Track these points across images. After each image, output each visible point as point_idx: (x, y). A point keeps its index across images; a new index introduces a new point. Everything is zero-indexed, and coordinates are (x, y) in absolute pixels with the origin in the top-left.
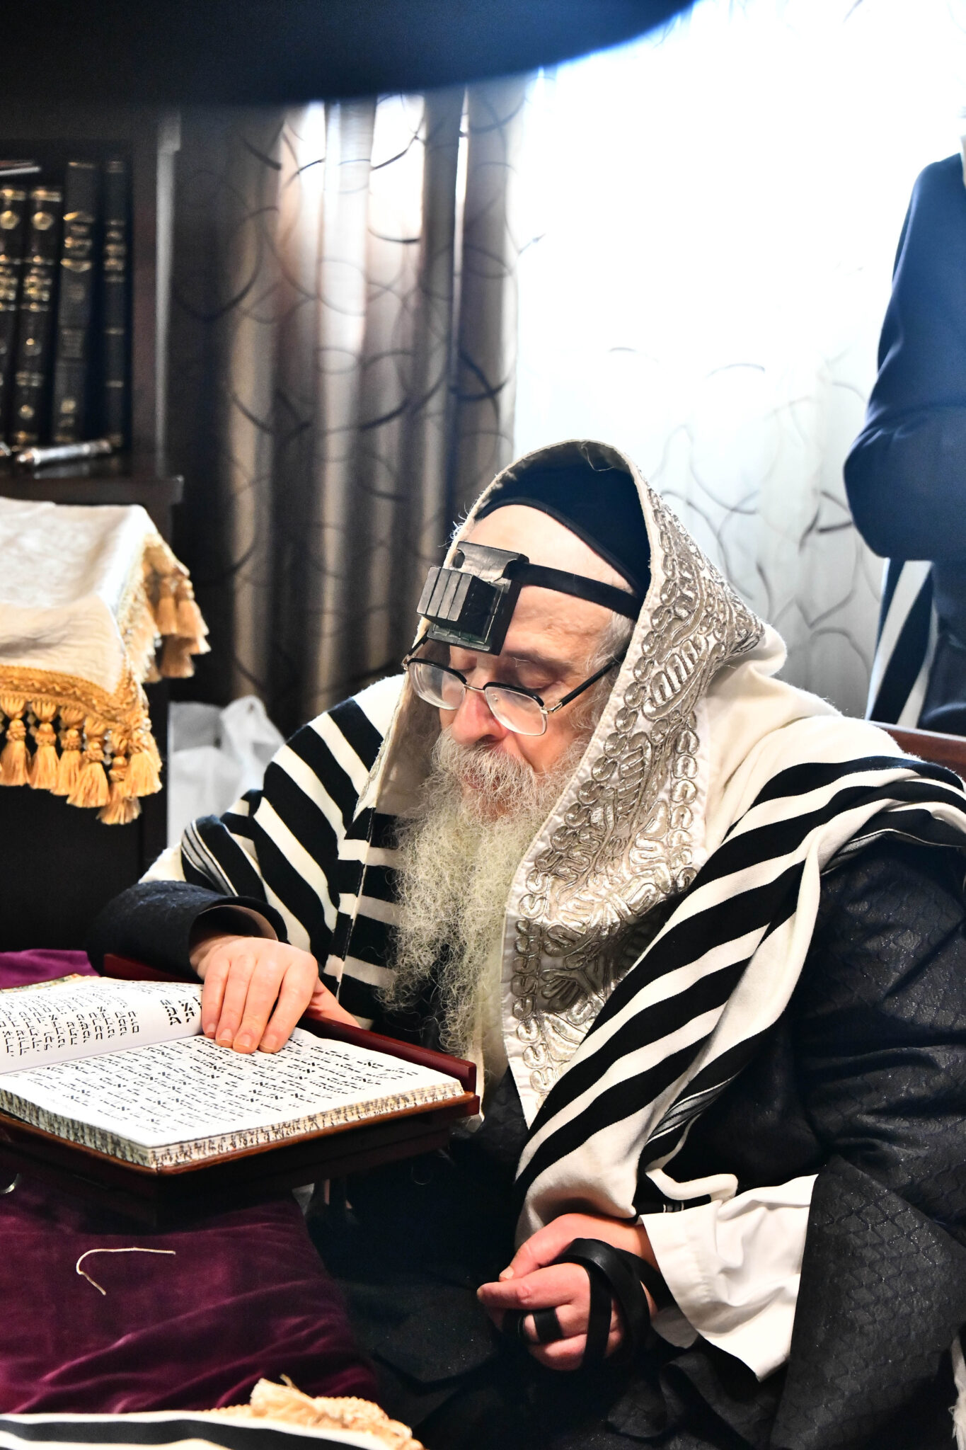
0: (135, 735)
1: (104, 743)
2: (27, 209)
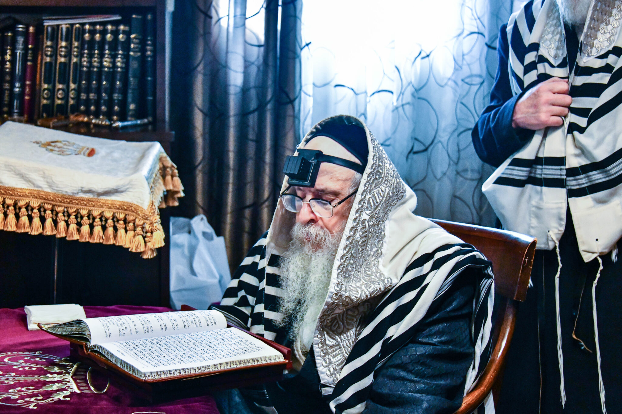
0: (155, 225)
1: (143, 228)
2: (115, 33)
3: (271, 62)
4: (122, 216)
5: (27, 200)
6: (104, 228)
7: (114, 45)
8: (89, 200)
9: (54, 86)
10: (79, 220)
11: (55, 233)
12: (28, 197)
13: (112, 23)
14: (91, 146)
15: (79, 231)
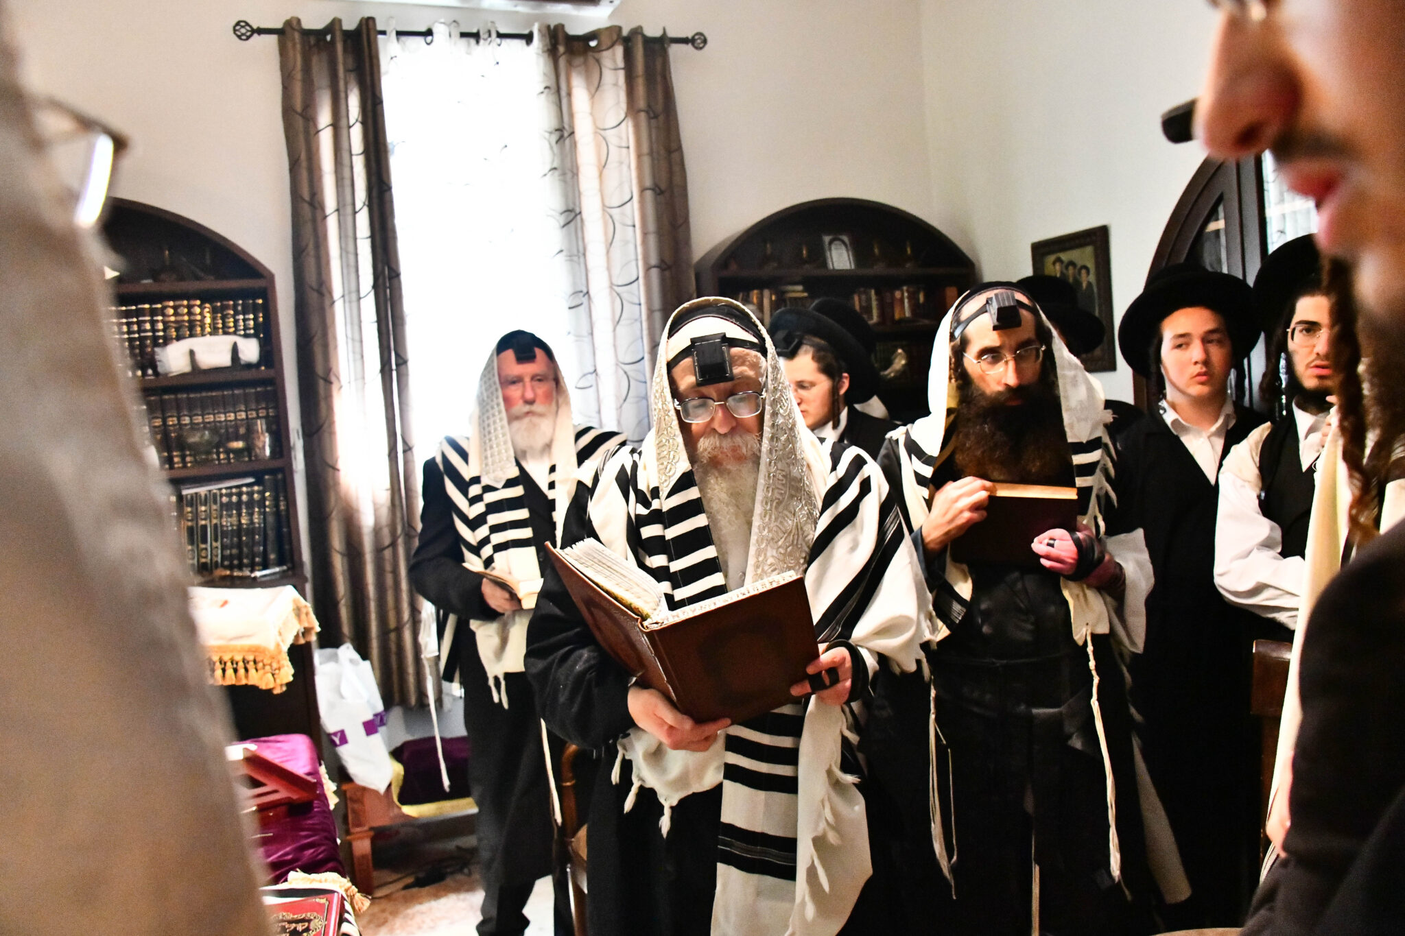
0: (284, 662)
1: (272, 666)
2: (250, 494)
3: (397, 503)
7: (250, 504)
9: (198, 547)
10: (212, 666)
13: (247, 485)
14: (224, 598)
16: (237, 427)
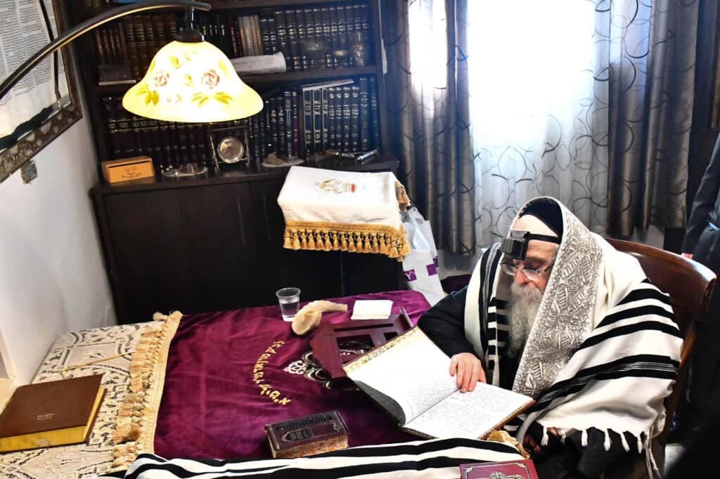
0: (404, 240)
2: (351, 92)
4: (383, 235)
5: (321, 229)
6: (371, 243)
7: (350, 101)
8: (361, 226)
9: (313, 131)
10: (355, 239)
11: (340, 248)
12: (321, 227)
13: (348, 85)
14: (352, 182)
15: (356, 246)
16: (338, 37)
